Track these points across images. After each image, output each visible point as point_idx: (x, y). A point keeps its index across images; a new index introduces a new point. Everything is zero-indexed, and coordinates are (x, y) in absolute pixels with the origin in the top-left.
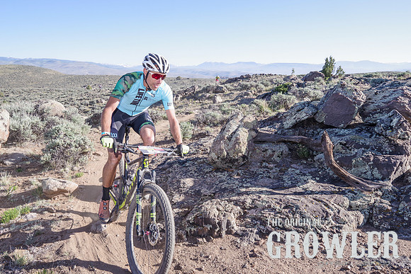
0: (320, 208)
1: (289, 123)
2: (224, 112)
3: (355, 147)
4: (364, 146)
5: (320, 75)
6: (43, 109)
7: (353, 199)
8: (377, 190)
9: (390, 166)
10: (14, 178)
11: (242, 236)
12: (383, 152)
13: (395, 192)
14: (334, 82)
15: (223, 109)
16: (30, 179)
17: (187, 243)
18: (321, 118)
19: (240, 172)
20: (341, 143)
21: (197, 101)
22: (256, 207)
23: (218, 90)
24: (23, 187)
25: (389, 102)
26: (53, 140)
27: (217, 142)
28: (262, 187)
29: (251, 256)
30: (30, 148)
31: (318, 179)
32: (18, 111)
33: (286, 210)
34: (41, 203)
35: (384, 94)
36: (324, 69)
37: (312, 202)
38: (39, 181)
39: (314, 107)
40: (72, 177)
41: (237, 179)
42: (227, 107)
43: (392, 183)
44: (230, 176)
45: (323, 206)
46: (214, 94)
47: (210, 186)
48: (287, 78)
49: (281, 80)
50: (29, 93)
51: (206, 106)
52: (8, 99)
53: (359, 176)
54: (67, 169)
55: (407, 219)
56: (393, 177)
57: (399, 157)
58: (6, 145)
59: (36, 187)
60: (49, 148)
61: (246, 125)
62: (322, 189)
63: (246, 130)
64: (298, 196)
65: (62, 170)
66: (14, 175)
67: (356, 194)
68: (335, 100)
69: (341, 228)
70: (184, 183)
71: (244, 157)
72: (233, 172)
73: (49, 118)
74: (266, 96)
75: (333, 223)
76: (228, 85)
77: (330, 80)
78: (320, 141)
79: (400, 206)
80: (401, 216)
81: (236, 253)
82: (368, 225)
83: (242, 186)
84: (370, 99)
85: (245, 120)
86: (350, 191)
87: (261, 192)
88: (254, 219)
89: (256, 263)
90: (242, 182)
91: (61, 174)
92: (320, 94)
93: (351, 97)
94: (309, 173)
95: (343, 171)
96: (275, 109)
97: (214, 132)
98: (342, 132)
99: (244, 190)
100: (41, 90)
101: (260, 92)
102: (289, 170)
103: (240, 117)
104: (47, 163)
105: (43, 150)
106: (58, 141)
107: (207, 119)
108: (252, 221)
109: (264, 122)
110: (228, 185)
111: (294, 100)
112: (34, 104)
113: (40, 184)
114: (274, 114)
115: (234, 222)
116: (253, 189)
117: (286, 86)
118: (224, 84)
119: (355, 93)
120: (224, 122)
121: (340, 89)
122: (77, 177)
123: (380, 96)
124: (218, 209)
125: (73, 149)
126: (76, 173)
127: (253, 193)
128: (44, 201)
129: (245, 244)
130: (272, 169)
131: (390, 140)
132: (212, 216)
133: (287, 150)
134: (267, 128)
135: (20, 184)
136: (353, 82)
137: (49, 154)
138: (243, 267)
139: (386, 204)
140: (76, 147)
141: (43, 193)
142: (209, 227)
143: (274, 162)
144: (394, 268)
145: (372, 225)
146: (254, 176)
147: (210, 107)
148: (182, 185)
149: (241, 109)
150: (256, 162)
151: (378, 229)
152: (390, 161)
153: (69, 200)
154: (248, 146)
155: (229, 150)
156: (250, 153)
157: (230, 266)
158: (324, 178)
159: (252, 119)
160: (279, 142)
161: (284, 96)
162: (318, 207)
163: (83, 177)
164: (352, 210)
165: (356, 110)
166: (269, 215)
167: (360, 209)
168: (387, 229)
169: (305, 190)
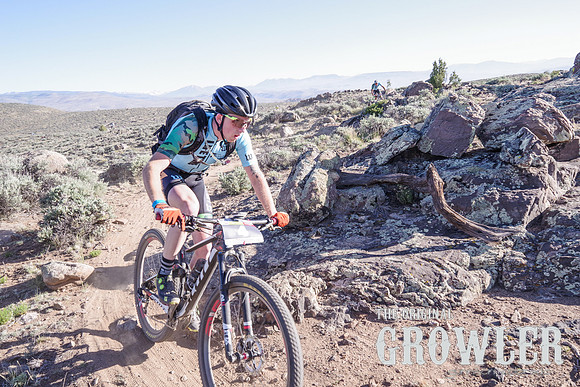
0: (430, 270)
1: (383, 157)
2: (295, 149)
3: (474, 183)
4: (486, 180)
5: (427, 86)
6: (36, 165)
7: (475, 254)
8: (506, 239)
9: (521, 205)
10: (2, 266)
11: (326, 318)
12: (511, 186)
13: (531, 239)
14: (445, 94)
15: (294, 144)
16: (25, 265)
18: (427, 147)
19: (319, 230)
20: (455, 179)
21: (259, 136)
22: (344, 276)
23: (286, 118)
24: (15, 277)
25: (517, 117)
26: (54, 208)
27: (285, 192)
28: (351, 248)
29: (340, 344)
30: (22, 222)
31: (427, 231)
33: (385, 277)
34: (41, 297)
35: (509, 107)
36: (432, 78)
37: (419, 263)
38: (38, 267)
39: (415, 131)
40: (85, 258)
41: (316, 241)
42: (299, 140)
43: (527, 228)
44: (307, 237)
45: (435, 266)
46: (281, 124)
47: (280, 253)
50: (15, 142)
51: (272, 142)
53: (483, 222)
54: (77, 247)
55: (548, 275)
56: (528, 219)
57: (534, 191)
59: (34, 276)
60: (47, 218)
61: (324, 165)
62: (432, 244)
63: (325, 172)
64: (400, 257)
65: (70, 248)
67: (478, 247)
68: (443, 120)
69: (459, 294)
71: (324, 209)
72: (310, 231)
73: (46, 176)
74: (354, 121)
75: (450, 288)
76: (301, 110)
77: (441, 91)
78: (425, 178)
79: (538, 257)
80: (540, 271)
81: (320, 342)
82: (498, 288)
83: (324, 250)
84: (490, 115)
85: (322, 158)
86: (471, 244)
87: (350, 256)
88: (342, 293)
89: (348, 353)
90: (324, 244)
91: (69, 254)
92: (427, 112)
93: (465, 114)
94: (414, 223)
95: (459, 217)
96: (367, 138)
97: (282, 177)
98: (456, 163)
99: (326, 254)
100: (32, 138)
101: (345, 116)
102: (388, 221)
103: (315, 154)
104: (47, 241)
105: (40, 223)
106: (60, 208)
107: (272, 160)
108: (339, 296)
109: (352, 157)
110: (304, 250)
111: (391, 124)
112: (22, 159)
113: (39, 271)
114: (365, 146)
115: (314, 299)
116: (339, 252)
117: (380, 106)
118: (294, 108)
119: (470, 108)
120: (296, 163)
121: (449, 105)
122: (91, 257)
123: (504, 110)
124: (291, 284)
125: (83, 217)
126: (91, 251)
127: (338, 258)
128: (47, 294)
129: (332, 328)
130: (364, 222)
131: (521, 170)
132: (283, 294)
133: (383, 194)
134: (356, 167)
135: (11, 273)
136: (472, 92)
137: (49, 228)
138: (331, 359)
139: (520, 257)
140: (87, 215)
141: (44, 284)
143: (367, 213)
145: (503, 287)
146: (340, 234)
147: (276, 143)
149: (320, 142)
150: (341, 214)
151: (510, 292)
152: (522, 197)
153: (83, 290)
154: (329, 193)
155: (302, 201)
156: (333, 202)
157: (312, 360)
158: (435, 228)
159: (333, 155)
160: (372, 184)
161: (378, 120)
162: (428, 269)
163: (100, 257)
164: (474, 269)
165: (473, 132)
166: (362, 286)
167: (485, 267)
168: (523, 291)
169: (410, 247)
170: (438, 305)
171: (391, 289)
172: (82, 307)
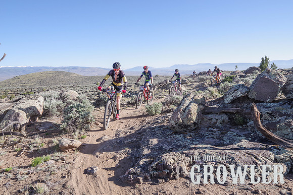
0: (250, 159)
1: (228, 99)
3: (279, 115)
4: (285, 114)
7: (278, 153)
10: (43, 139)
16: (52, 139)
18: (253, 96)
19: (191, 134)
20: (268, 113)
26: (69, 114)
27: (175, 113)
28: (207, 144)
29: (196, 193)
30: (56, 120)
31: (250, 139)
32: (49, 97)
34: (57, 154)
37: (244, 155)
38: (58, 140)
39: (247, 87)
40: (79, 139)
41: (189, 139)
44: (185, 137)
45: (253, 158)
47: (170, 144)
53: (283, 137)
54: (76, 133)
58: (41, 118)
59: (56, 144)
60: (65, 119)
61: (196, 101)
62: (253, 146)
63: (196, 105)
64: (234, 151)
67: (280, 150)
68: (262, 82)
70: (152, 142)
71: (195, 123)
72: (187, 134)
76: (191, 79)
81: (186, 191)
82: (291, 174)
83: (193, 144)
85: (195, 98)
86: (275, 148)
87: (206, 148)
90: (193, 141)
93: (275, 79)
94: (243, 135)
95: (269, 132)
96: (222, 93)
98: (269, 105)
99: (194, 146)
102: (229, 132)
103: (192, 96)
104: (64, 129)
105: (62, 121)
107: (173, 101)
110: (182, 143)
115: (185, 168)
116: (200, 146)
117: (231, 78)
119: (278, 76)
121: (266, 74)
122: (82, 138)
124: (173, 159)
125: (80, 120)
128: (60, 153)
129: (193, 184)
130: (215, 132)
132: (168, 163)
133: (227, 119)
135: (47, 142)
137: (65, 123)
141: (60, 148)
142: (167, 171)
143: (218, 127)
146: (202, 137)
150: (204, 127)
153: (75, 153)
154: (198, 115)
155: (184, 118)
156: (200, 121)
158: (255, 138)
159: (201, 97)
160: (221, 113)
163: (86, 138)
164: (277, 162)
165: (280, 89)
166: (211, 164)
169: (240, 146)
172: (74, 160)
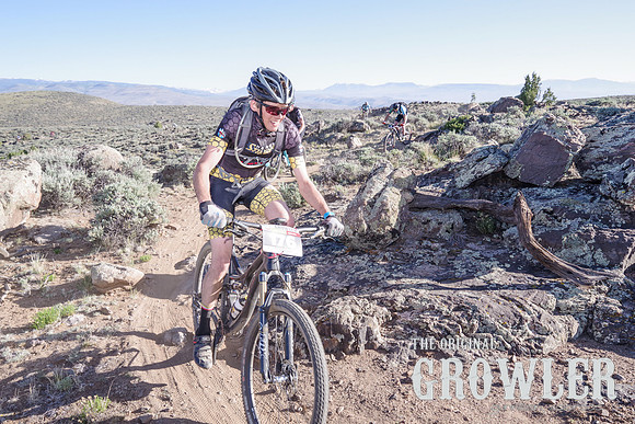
0: (510, 310)
1: (463, 179)
2: (364, 163)
3: (567, 217)
4: (581, 214)
5: (517, 103)
6: (91, 159)
7: (563, 296)
8: (600, 284)
9: (617, 249)
10: (51, 263)
11: (390, 351)
12: (611, 224)
13: (629, 286)
14: (539, 113)
15: (363, 157)
16: (74, 264)
17: (307, 361)
18: (515, 172)
19: (387, 254)
20: (545, 211)
21: (324, 145)
22: (411, 308)
23: (355, 128)
24: (63, 276)
25: (623, 146)
26: (106, 206)
27: (352, 209)
28: (422, 277)
29: (403, 382)
30: (72, 218)
31: (508, 266)
32: (54, 162)
33: (457, 313)
34: (89, 299)
35: (615, 134)
36: (523, 94)
37: (498, 301)
38: (87, 267)
39: (503, 153)
40: (135, 262)
41: (383, 266)
42: (369, 153)
43: (625, 273)
44: (372, 260)
45: (515, 307)
46: (349, 134)
47: (342, 276)
48: (464, 108)
49: (454, 112)
50: (68, 133)
51: (338, 153)
52: (37, 143)
53: (574, 261)
54: (127, 249)
56: (626, 263)
58: (36, 213)
59: (83, 277)
60: (100, 218)
61: (397, 183)
62: (514, 281)
63: (398, 191)
64: (476, 292)
65: (120, 251)
66: (49, 258)
67: (567, 289)
68: (536, 143)
69: (542, 341)
70: (302, 272)
71: (394, 232)
72: (377, 254)
73: (100, 173)
74: (431, 137)
75: (531, 333)
76: (372, 120)
77: (532, 110)
78: (511, 207)
81: (380, 378)
82: (587, 338)
83: (391, 277)
84: (592, 141)
85: (396, 176)
86: (558, 285)
87: (420, 286)
88: (408, 326)
89: (411, 392)
90: (391, 270)
91: (119, 257)
92: (516, 133)
93: (562, 139)
94: (494, 256)
95: (547, 254)
96: (444, 157)
97: (349, 193)
98: (547, 193)
99: (393, 282)
100: (85, 130)
101: (421, 130)
102: (464, 251)
103: (388, 171)
104: (98, 241)
105: (91, 221)
106: (113, 207)
107: (338, 173)
108: (405, 329)
109: (426, 177)
110: (368, 275)
111: (474, 143)
112: (77, 152)
113: (88, 272)
114: (442, 165)
115: (377, 330)
116: (407, 281)
117: (461, 121)
119: (568, 131)
120: (364, 178)
121: (545, 126)
122: (141, 261)
123: (609, 136)
124: (353, 311)
125: (136, 219)
126: (141, 255)
127: (407, 287)
128: (95, 297)
129: (394, 364)
130: (437, 250)
131: (623, 206)
132: (344, 322)
133: (461, 221)
134: (430, 187)
135: (59, 271)
136: (568, 113)
137: (100, 228)
138: (391, 397)
139: (615, 305)
140: (140, 217)
141: (92, 285)
142: (339, 337)
143: (441, 240)
144: (623, 403)
145: (592, 337)
146: (409, 261)
147: (343, 155)
148: (299, 274)
149: (391, 156)
150: (412, 239)
151: (600, 344)
152: (622, 238)
153: (132, 296)
154: (401, 214)
155: (371, 221)
156: (404, 226)
157: (371, 396)
158: (518, 264)
159: (407, 173)
160: (449, 209)
161: (459, 137)
162: (508, 309)
163: (151, 262)
164: (560, 314)
165: (571, 159)
166: (431, 321)
167: (573, 312)
168: (615, 344)
169: (488, 282)
170: (515, 351)
171: (463, 328)
172: (130, 314)
